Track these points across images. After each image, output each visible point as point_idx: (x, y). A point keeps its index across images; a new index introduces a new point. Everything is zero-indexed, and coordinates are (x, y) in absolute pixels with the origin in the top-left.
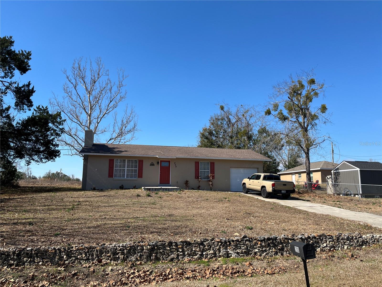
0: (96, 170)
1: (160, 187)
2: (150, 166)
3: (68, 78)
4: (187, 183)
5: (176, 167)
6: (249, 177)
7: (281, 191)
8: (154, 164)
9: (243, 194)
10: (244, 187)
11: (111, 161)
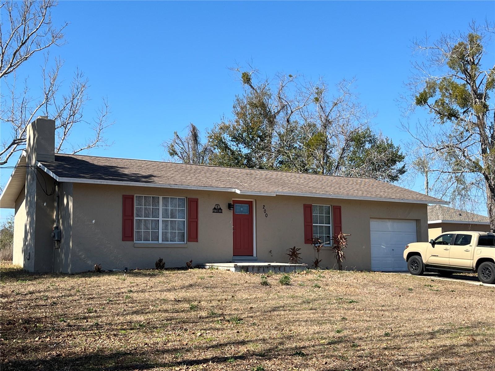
0: (94, 221)
1: (266, 264)
2: (213, 212)
5: (267, 215)
10: (414, 261)
11: (128, 200)
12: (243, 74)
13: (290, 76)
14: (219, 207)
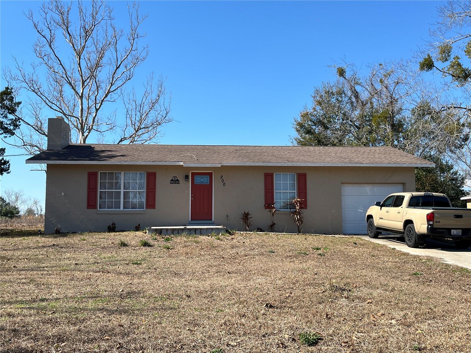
0: (63, 194)
2: (171, 183)
3: (35, 26)
4: (246, 217)
5: (224, 185)
6: (380, 203)
7: (449, 230)
8: (178, 180)
9: (367, 238)
10: (371, 224)
11: (92, 177)
12: (338, 69)
13: (380, 65)
14: (176, 179)
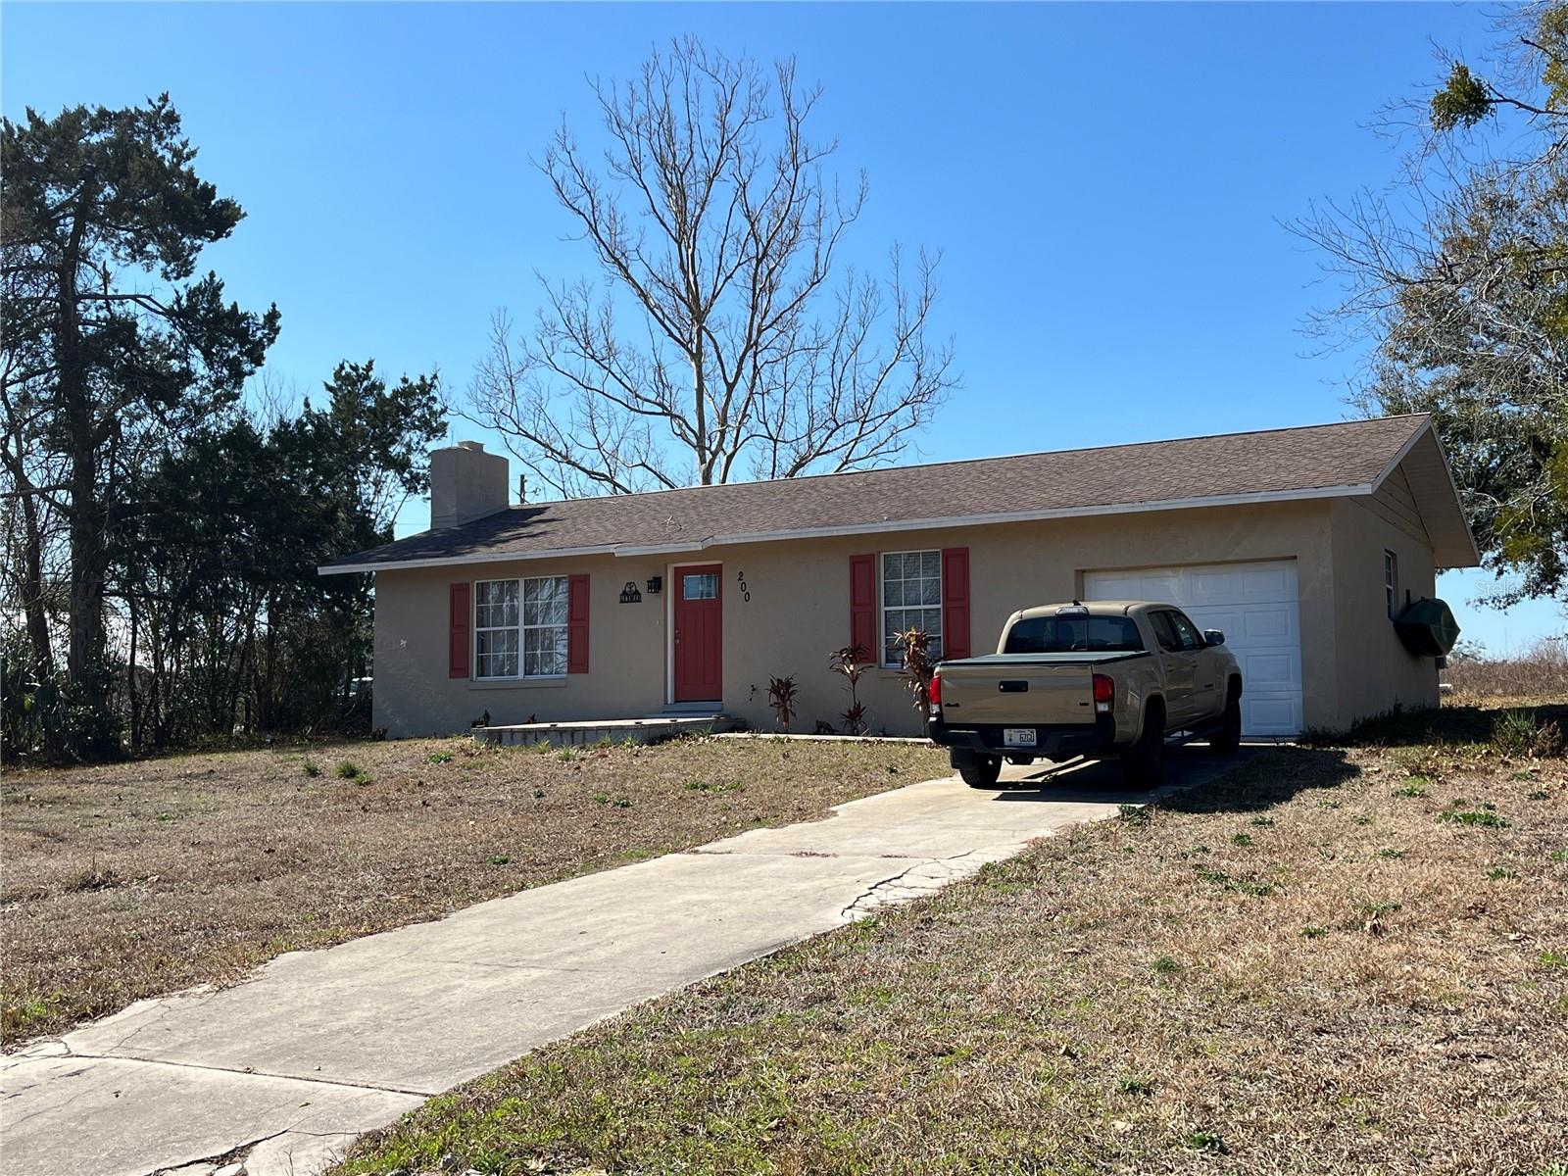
0: (405, 642)
2: (621, 602)
5: (747, 599)
7: (997, 730)
11: (459, 594)
14: (633, 589)
